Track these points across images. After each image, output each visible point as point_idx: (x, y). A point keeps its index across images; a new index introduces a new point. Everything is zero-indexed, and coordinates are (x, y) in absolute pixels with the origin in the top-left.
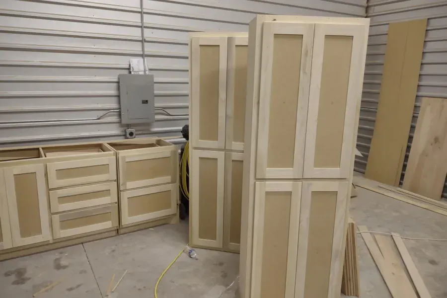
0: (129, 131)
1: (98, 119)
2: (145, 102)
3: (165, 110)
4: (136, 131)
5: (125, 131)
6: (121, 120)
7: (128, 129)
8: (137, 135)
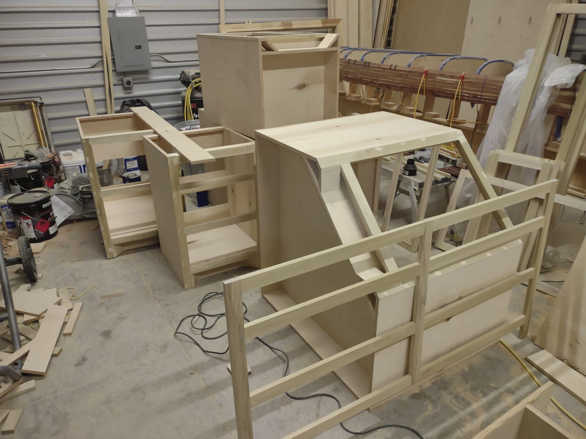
0: (126, 79)
1: (93, 67)
2: (139, 47)
3: (163, 56)
4: (133, 79)
5: (122, 80)
6: (116, 68)
7: (125, 77)
8: (134, 84)
